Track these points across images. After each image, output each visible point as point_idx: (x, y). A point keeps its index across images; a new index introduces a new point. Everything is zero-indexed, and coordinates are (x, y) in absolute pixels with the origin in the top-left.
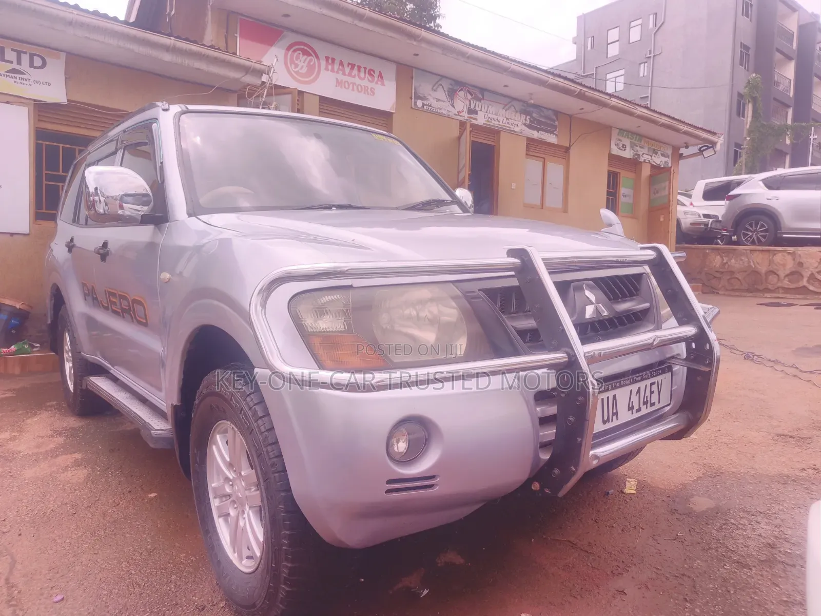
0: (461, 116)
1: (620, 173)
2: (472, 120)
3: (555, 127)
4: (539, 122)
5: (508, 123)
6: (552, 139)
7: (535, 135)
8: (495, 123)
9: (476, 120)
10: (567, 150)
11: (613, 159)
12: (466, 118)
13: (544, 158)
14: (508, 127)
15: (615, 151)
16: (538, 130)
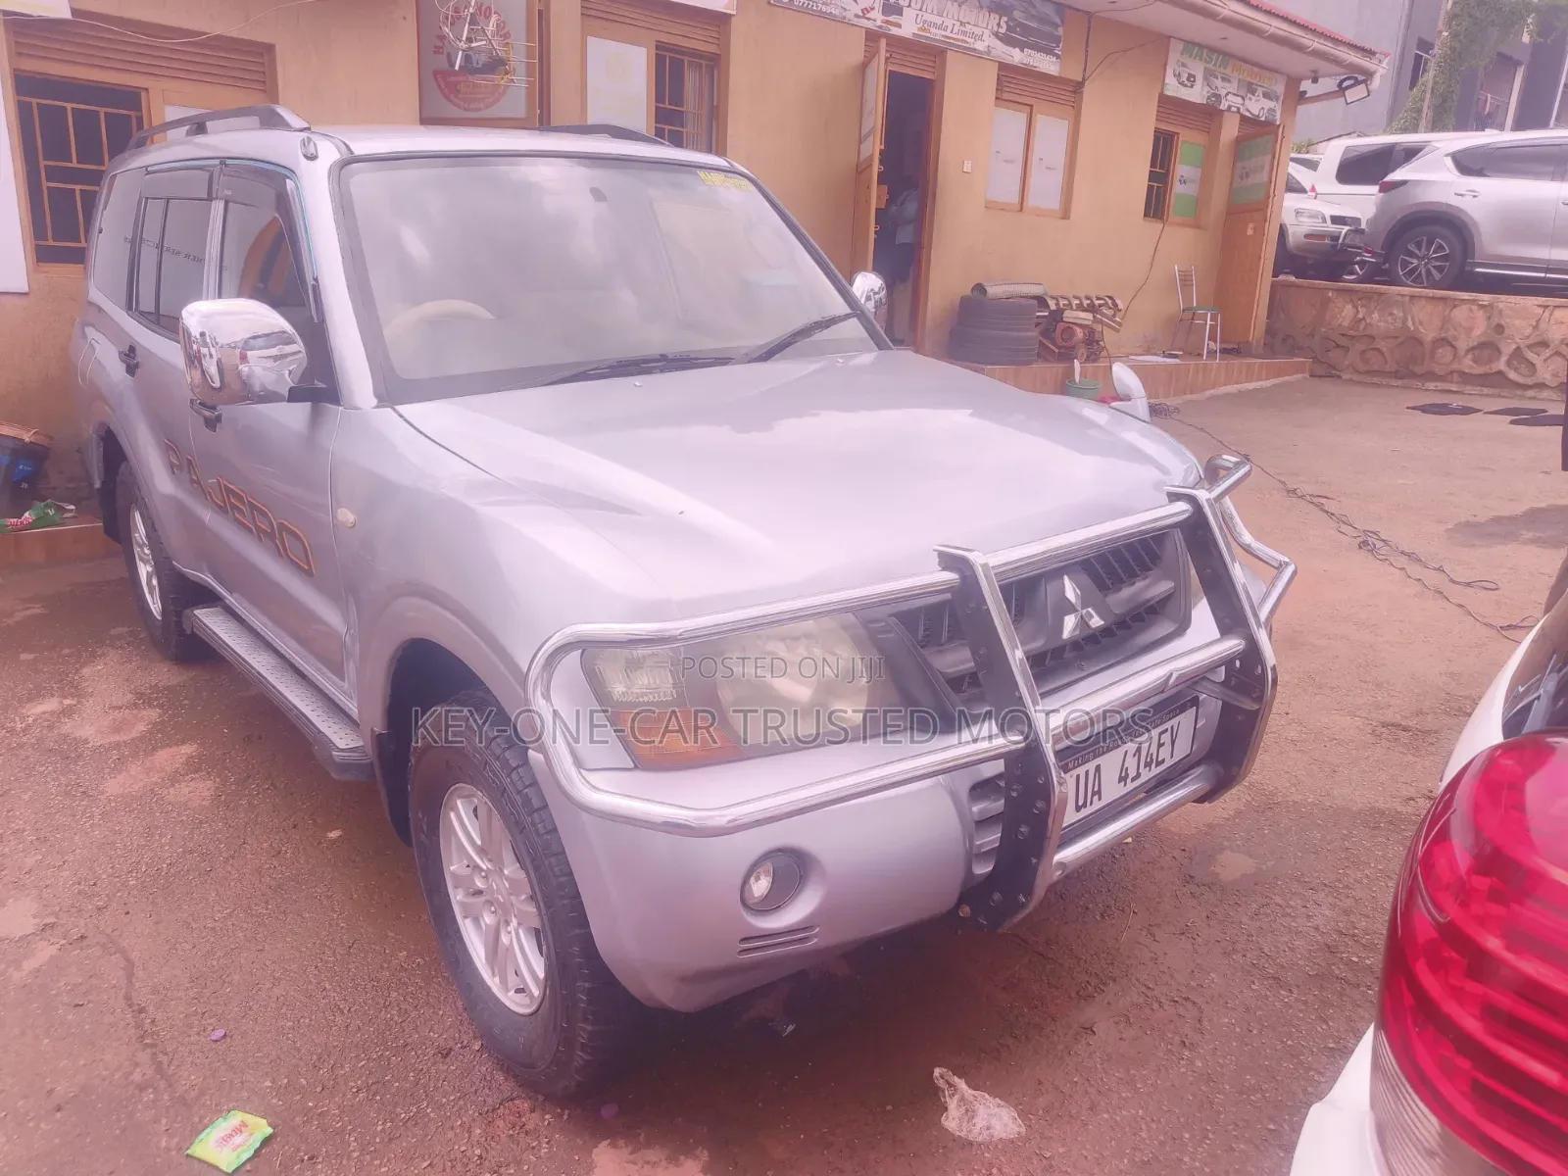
0: (869, 19)
1: (1178, 134)
2: (891, 27)
3: (1058, 40)
4: (1027, 30)
5: (964, 33)
6: (1047, 65)
7: (1017, 56)
8: (937, 34)
9: (899, 26)
10: (1078, 87)
11: (1170, 106)
12: (879, 23)
13: (1031, 106)
14: (963, 41)
15: (1173, 88)
16: (1022, 46)
